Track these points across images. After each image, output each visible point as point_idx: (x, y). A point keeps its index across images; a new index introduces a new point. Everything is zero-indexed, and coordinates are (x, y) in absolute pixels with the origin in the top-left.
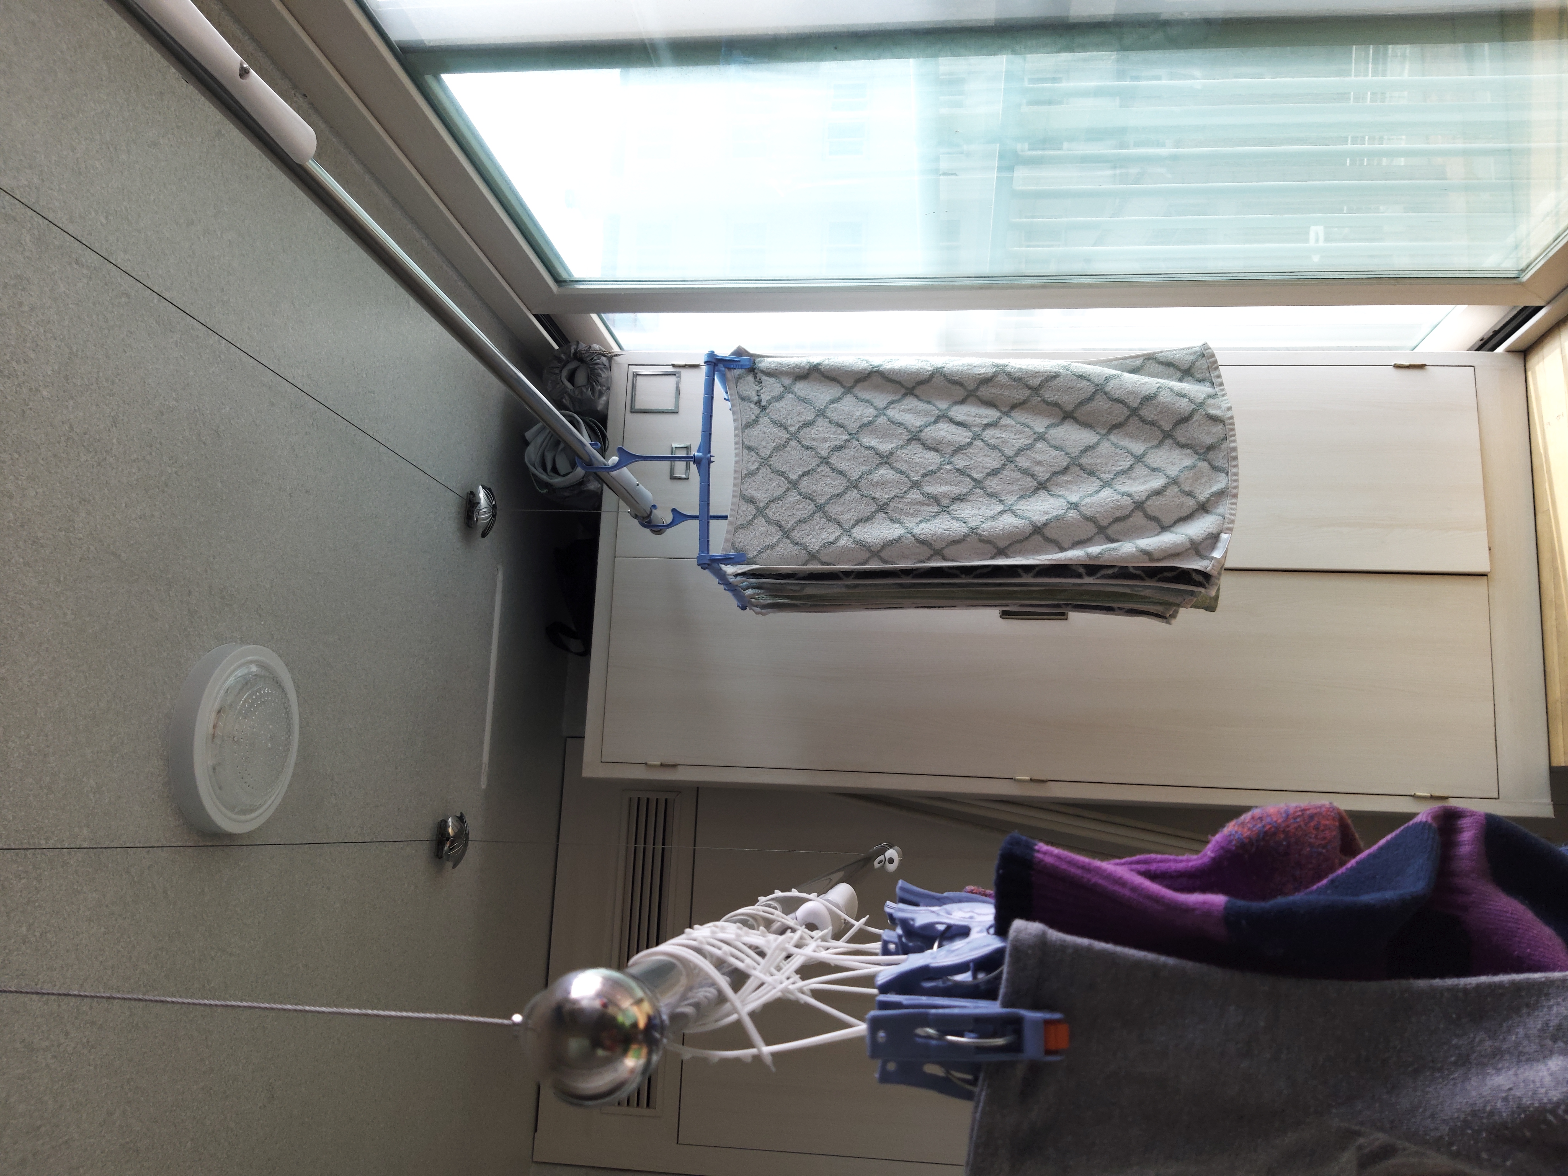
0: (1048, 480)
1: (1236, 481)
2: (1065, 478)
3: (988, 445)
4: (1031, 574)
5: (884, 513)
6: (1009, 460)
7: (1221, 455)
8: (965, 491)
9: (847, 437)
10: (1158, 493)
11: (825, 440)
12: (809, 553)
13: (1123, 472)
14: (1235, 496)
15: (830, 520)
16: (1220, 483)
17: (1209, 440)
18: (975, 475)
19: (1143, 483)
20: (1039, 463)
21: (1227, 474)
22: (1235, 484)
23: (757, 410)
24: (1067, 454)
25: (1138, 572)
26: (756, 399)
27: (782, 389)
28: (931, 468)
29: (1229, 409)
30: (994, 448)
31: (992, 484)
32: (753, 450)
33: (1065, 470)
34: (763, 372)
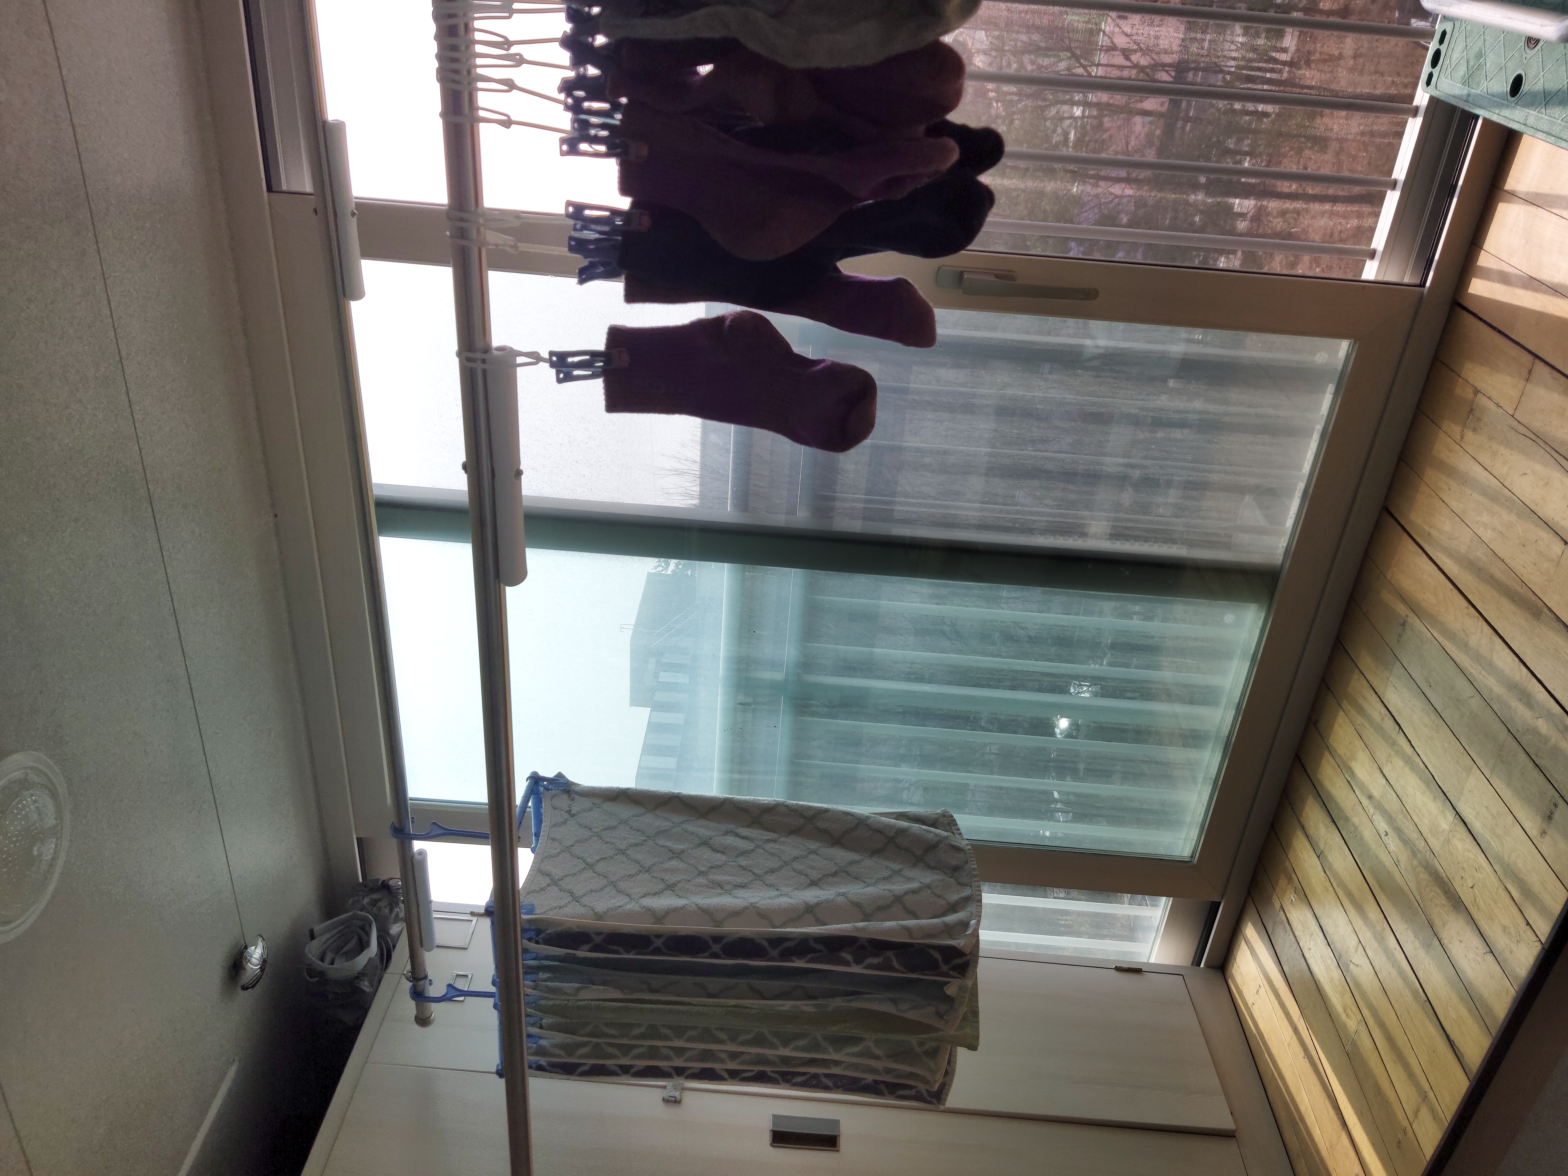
0: (820, 880)
2: (835, 879)
3: (768, 852)
5: (671, 890)
6: (786, 863)
8: (746, 881)
9: (644, 838)
10: (914, 892)
11: (625, 839)
13: (884, 879)
15: (619, 892)
16: (967, 892)
17: (954, 862)
18: (756, 871)
19: (901, 886)
20: (812, 868)
23: (567, 816)
24: (835, 863)
26: (567, 809)
27: (592, 804)
28: (717, 863)
30: (773, 855)
31: (770, 878)
32: (557, 840)
33: (835, 874)
34: (577, 793)
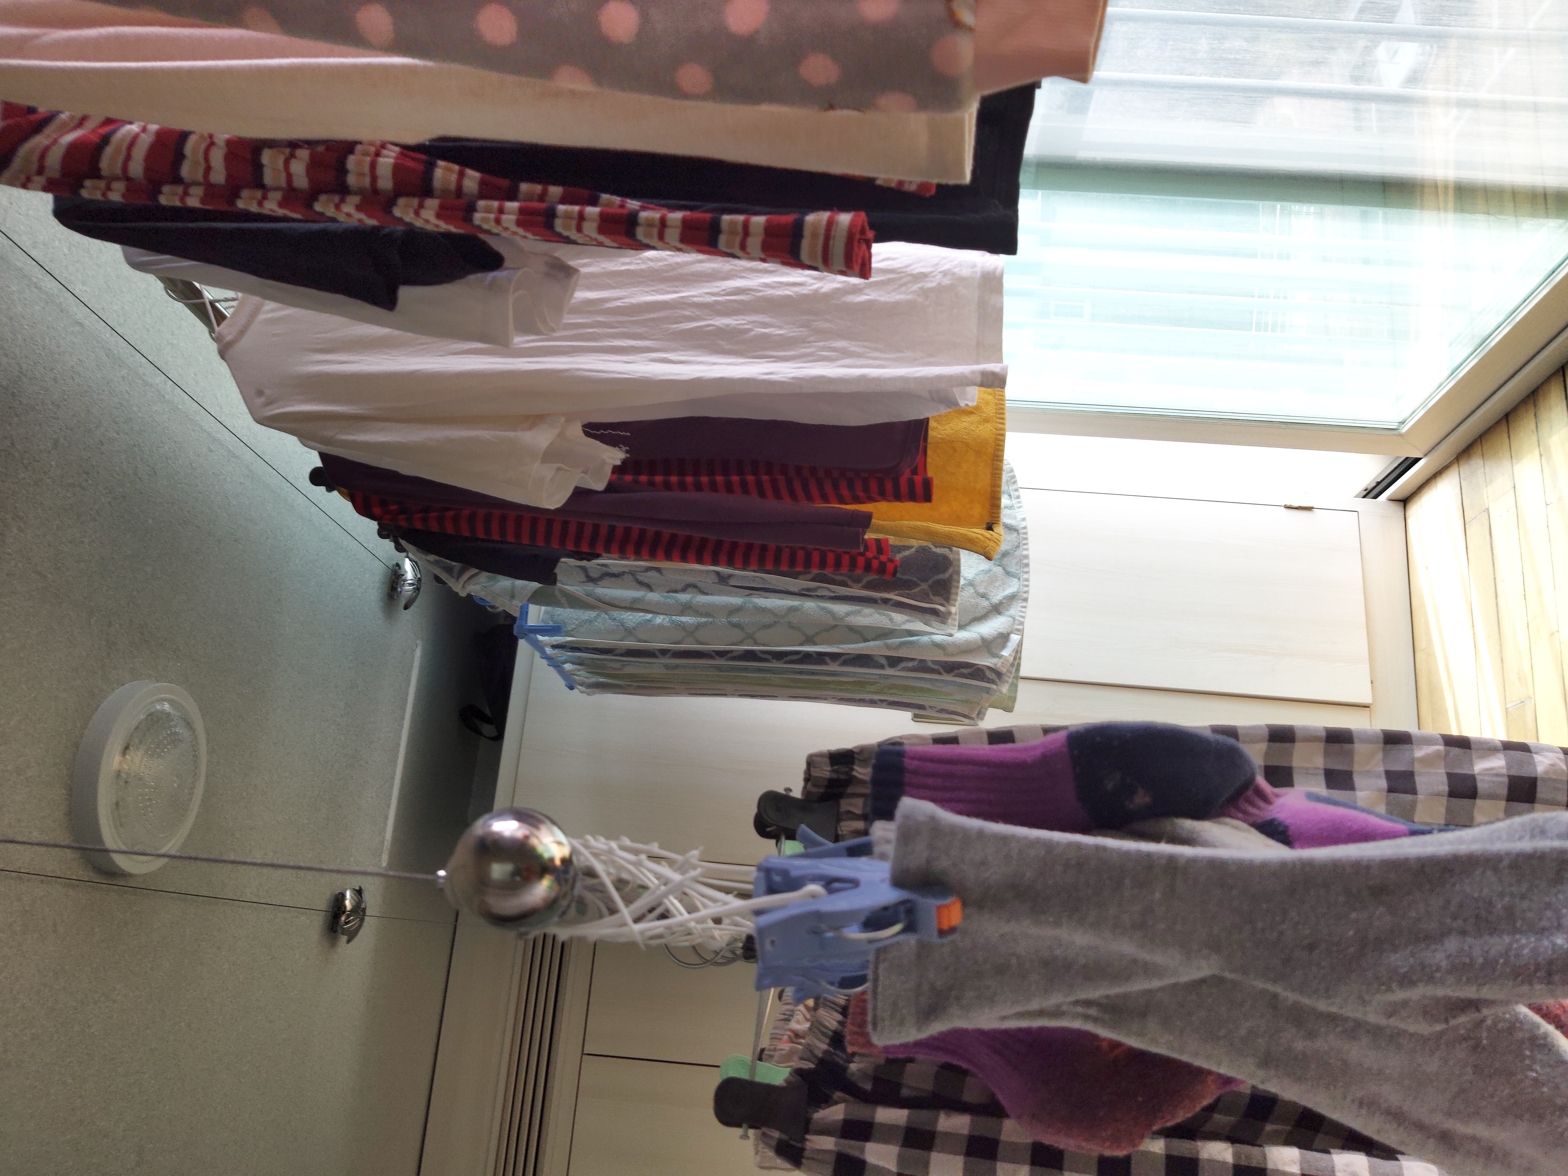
1: (1027, 586)
4: (837, 663)
7: (1014, 561)
12: (626, 630)
14: (1025, 600)
16: (1013, 587)
21: (1019, 579)
22: (1026, 589)
25: (936, 667)
29: (1024, 519)
